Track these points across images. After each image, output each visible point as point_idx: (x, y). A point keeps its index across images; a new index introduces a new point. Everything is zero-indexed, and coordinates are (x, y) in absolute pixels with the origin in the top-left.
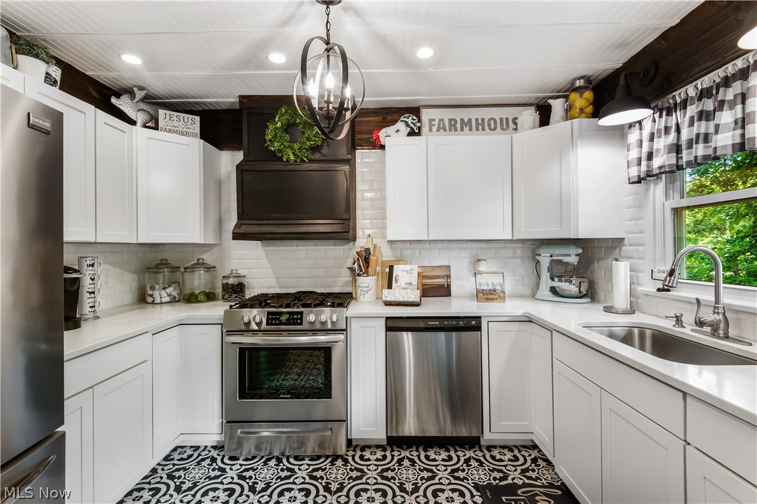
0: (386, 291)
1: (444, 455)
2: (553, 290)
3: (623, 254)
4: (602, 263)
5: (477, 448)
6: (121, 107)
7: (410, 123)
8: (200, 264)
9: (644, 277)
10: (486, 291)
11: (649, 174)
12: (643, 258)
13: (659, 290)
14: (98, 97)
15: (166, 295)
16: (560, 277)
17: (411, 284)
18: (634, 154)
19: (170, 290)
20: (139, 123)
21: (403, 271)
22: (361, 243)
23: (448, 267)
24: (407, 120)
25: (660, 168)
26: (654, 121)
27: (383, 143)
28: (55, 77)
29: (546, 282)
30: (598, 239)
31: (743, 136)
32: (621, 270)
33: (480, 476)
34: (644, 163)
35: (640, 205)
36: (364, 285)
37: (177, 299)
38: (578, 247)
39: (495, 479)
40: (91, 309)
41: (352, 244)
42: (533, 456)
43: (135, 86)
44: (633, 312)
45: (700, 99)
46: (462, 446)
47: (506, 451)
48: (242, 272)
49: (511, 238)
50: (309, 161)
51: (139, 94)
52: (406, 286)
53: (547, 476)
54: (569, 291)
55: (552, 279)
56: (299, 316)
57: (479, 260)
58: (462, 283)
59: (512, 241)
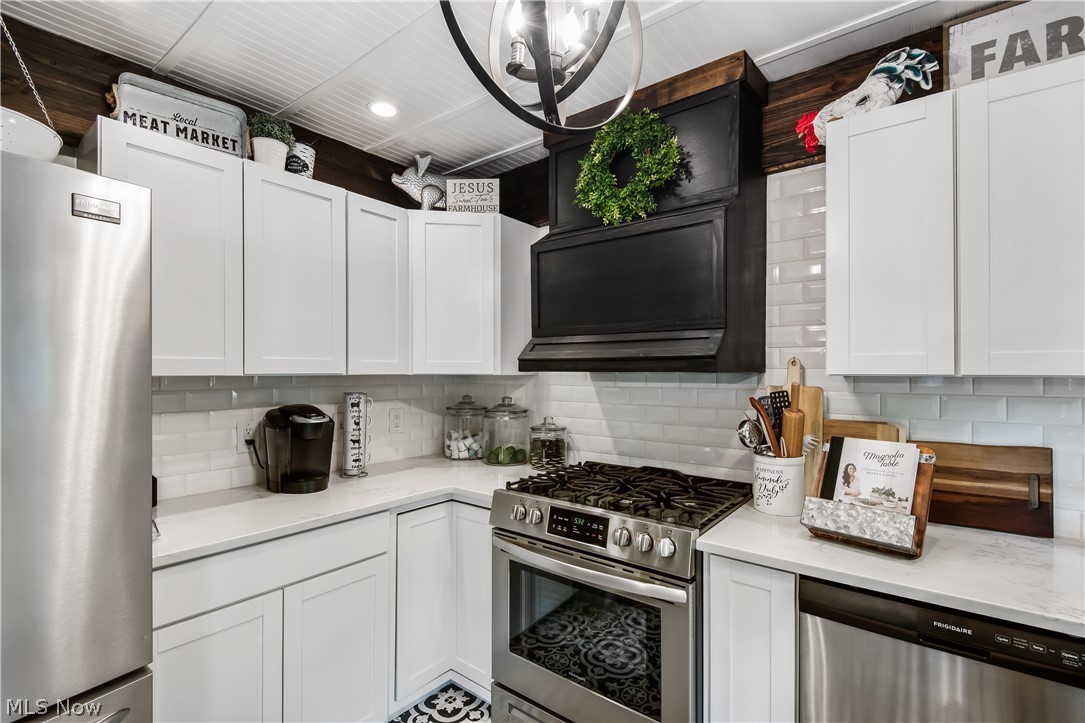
0: (814, 503)
6: (403, 187)
7: (900, 68)
8: (505, 406)
14: (380, 179)
15: (464, 448)
17: (889, 493)
19: (469, 441)
20: (426, 204)
21: (870, 456)
22: (777, 376)
23: (1046, 455)
24: (893, 64)
27: (821, 142)
28: (303, 158)
36: (768, 476)
37: (479, 455)
40: (354, 464)
41: (755, 378)
43: (417, 153)
48: (560, 422)
50: (649, 215)
51: (424, 163)
52: (876, 498)
56: (601, 527)
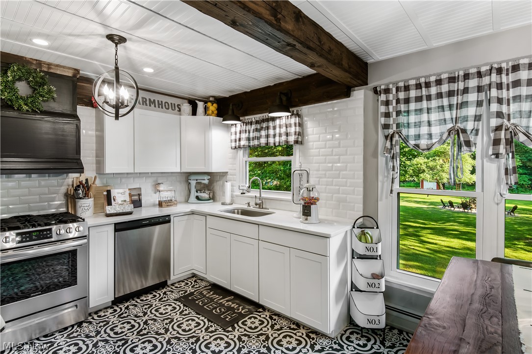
0: (107, 207)
1: (151, 296)
2: (197, 198)
3: (227, 179)
4: (218, 183)
5: (166, 287)
9: (236, 188)
10: (166, 201)
11: (239, 147)
12: (235, 181)
13: (242, 193)
16: (200, 190)
17: (125, 201)
18: (233, 137)
21: (118, 193)
23: (140, 189)
25: (243, 145)
26: (241, 126)
29: (194, 194)
30: (216, 173)
31: (267, 141)
32: (228, 185)
33: (175, 295)
34: (237, 142)
35: (234, 158)
36: (85, 205)
38: (209, 175)
39: (182, 294)
42: (194, 280)
44: (232, 204)
45: (256, 124)
46: (158, 289)
47: (181, 283)
49: (179, 171)
52: (122, 203)
53: (204, 284)
54: (204, 197)
55: (197, 192)
56: (48, 232)
57: (159, 184)
58: (149, 198)
59: (181, 173)
